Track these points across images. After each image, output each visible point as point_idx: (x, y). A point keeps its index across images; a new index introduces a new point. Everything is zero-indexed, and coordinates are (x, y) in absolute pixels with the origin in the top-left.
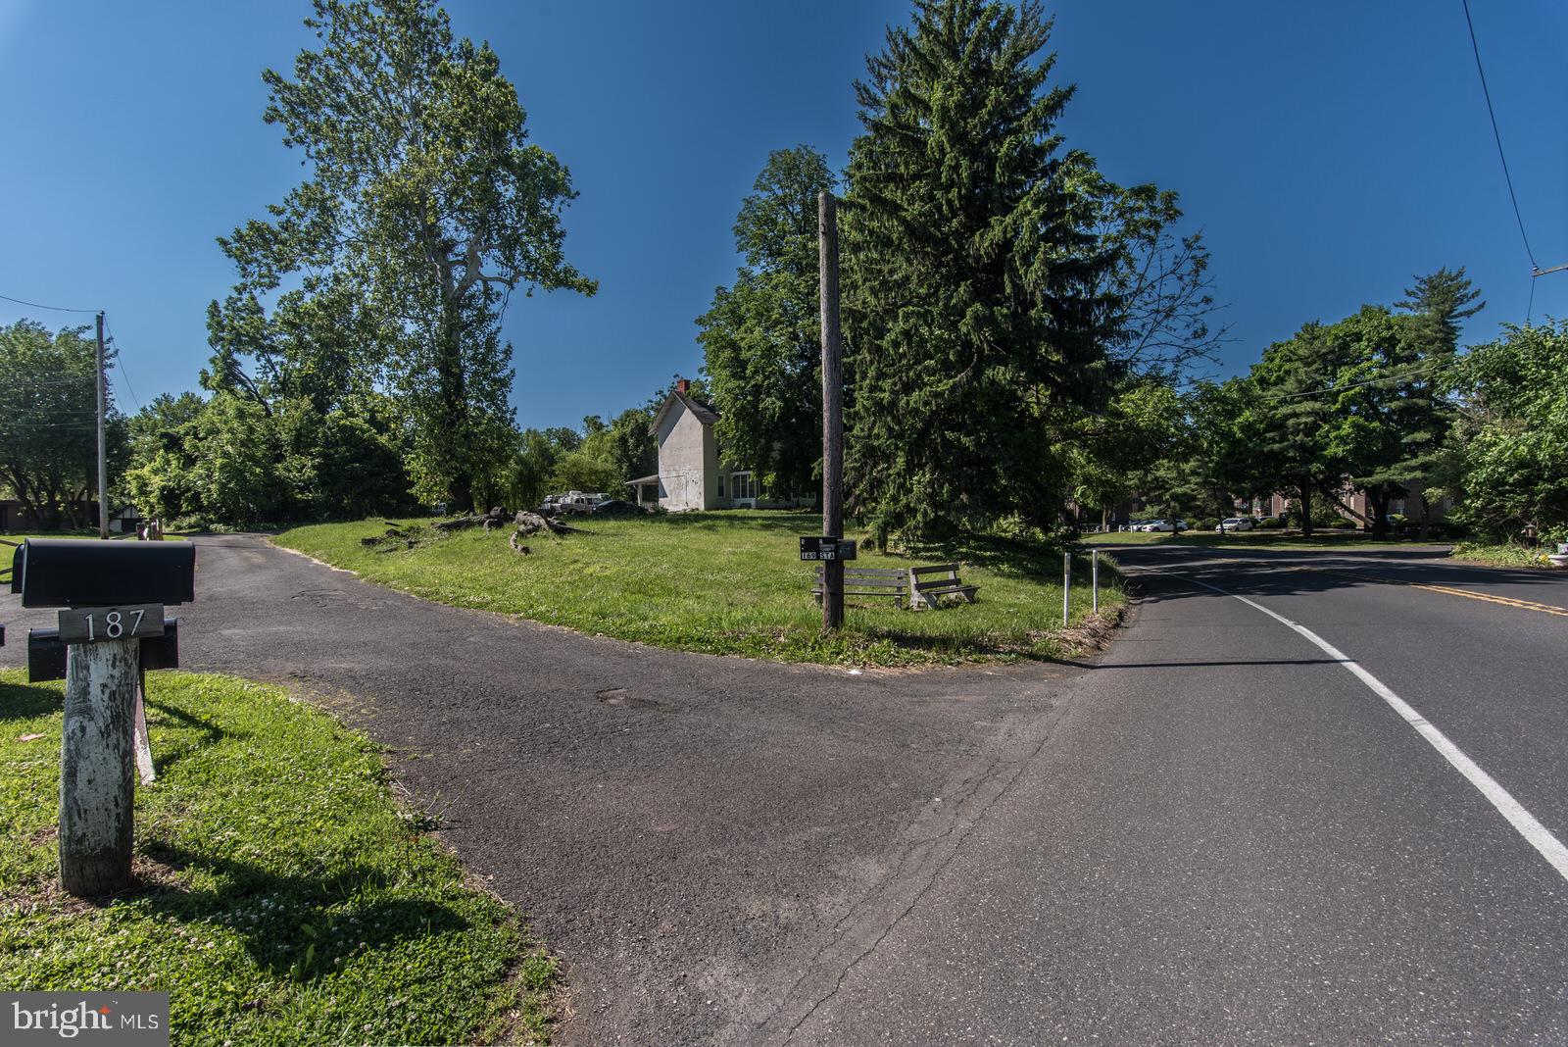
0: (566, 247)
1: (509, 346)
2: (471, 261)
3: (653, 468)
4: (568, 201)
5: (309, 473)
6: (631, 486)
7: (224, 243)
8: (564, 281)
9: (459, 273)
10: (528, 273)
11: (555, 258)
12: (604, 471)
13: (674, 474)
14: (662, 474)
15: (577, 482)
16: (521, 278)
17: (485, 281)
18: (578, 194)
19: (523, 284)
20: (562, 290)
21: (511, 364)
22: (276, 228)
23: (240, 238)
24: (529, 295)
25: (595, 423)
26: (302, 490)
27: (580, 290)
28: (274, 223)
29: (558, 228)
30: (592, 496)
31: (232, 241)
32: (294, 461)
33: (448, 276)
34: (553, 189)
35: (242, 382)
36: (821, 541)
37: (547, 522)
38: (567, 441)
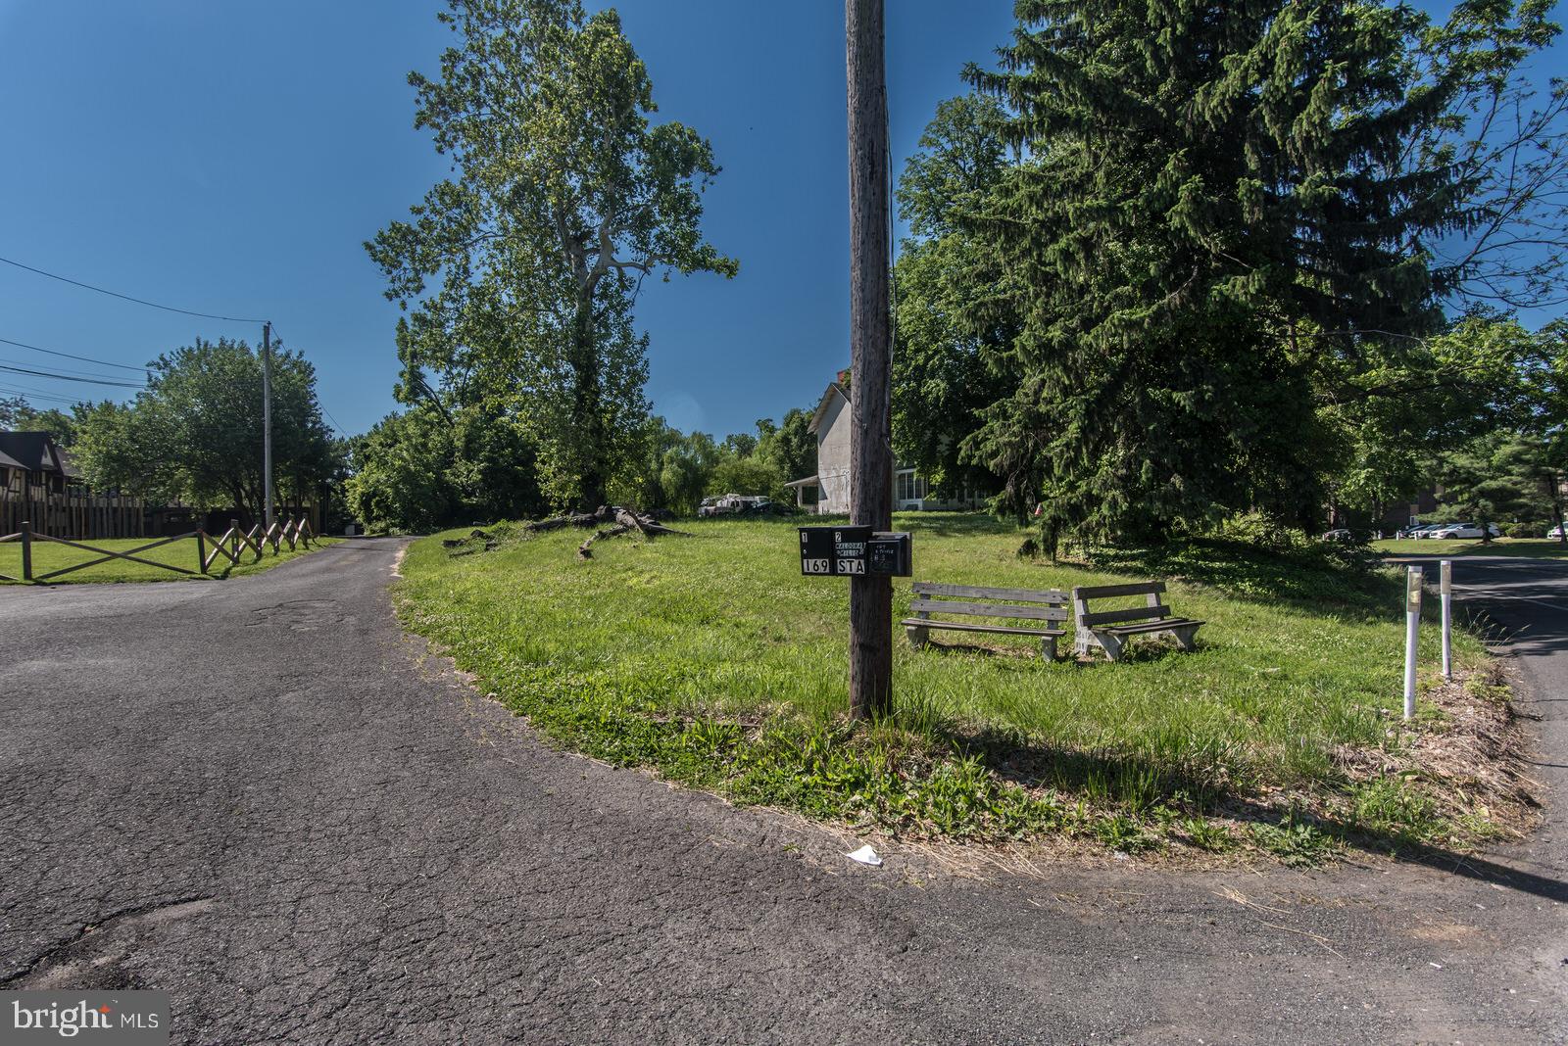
0: (702, 225)
1: (646, 337)
2: (606, 247)
3: (814, 471)
4: (711, 179)
5: (476, 477)
6: (791, 488)
7: (369, 247)
8: (700, 263)
9: (592, 261)
10: (664, 256)
11: (691, 238)
12: (765, 473)
13: (834, 474)
14: (822, 474)
15: (736, 484)
16: (657, 262)
17: (619, 269)
18: (720, 169)
19: (659, 268)
20: (700, 273)
21: (645, 355)
22: (416, 227)
23: (383, 240)
24: (666, 280)
25: (768, 427)
26: (469, 495)
27: (718, 271)
28: (414, 222)
29: (694, 204)
30: (750, 499)
31: (376, 245)
32: (461, 466)
33: (581, 265)
34: (688, 161)
35: (426, 393)
36: (838, 537)
37: (638, 522)
38: (746, 447)
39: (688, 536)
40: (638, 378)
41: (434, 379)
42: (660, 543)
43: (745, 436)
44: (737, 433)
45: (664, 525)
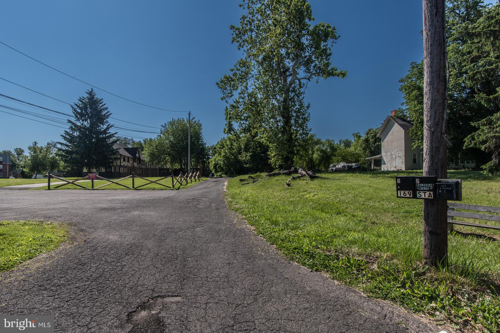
0: (332, 60)
1: (309, 104)
2: (295, 73)
3: (379, 153)
4: (335, 41)
5: (248, 158)
6: (368, 160)
7: (218, 84)
8: (331, 74)
9: (289, 79)
10: (316, 73)
11: (327, 65)
12: (357, 154)
13: (389, 154)
14: (383, 154)
15: (344, 159)
16: (313, 76)
17: (299, 80)
18: (339, 37)
19: (315, 78)
20: (331, 77)
21: (309, 111)
22: (232, 76)
23: (222, 81)
24: (317, 82)
25: (357, 136)
26: (246, 164)
27: (338, 76)
28: (231, 74)
29: (328, 52)
30: (350, 165)
31: (220, 83)
32: (244, 154)
33: (285, 81)
34: (326, 35)
35: (233, 130)
36: (417, 181)
37: (307, 173)
38: (348, 144)
39: (327, 179)
40: (305, 120)
41: (236, 125)
42: (316, 181)
43: (347, 140)
44: (344, 139)
45: (317, 175)
